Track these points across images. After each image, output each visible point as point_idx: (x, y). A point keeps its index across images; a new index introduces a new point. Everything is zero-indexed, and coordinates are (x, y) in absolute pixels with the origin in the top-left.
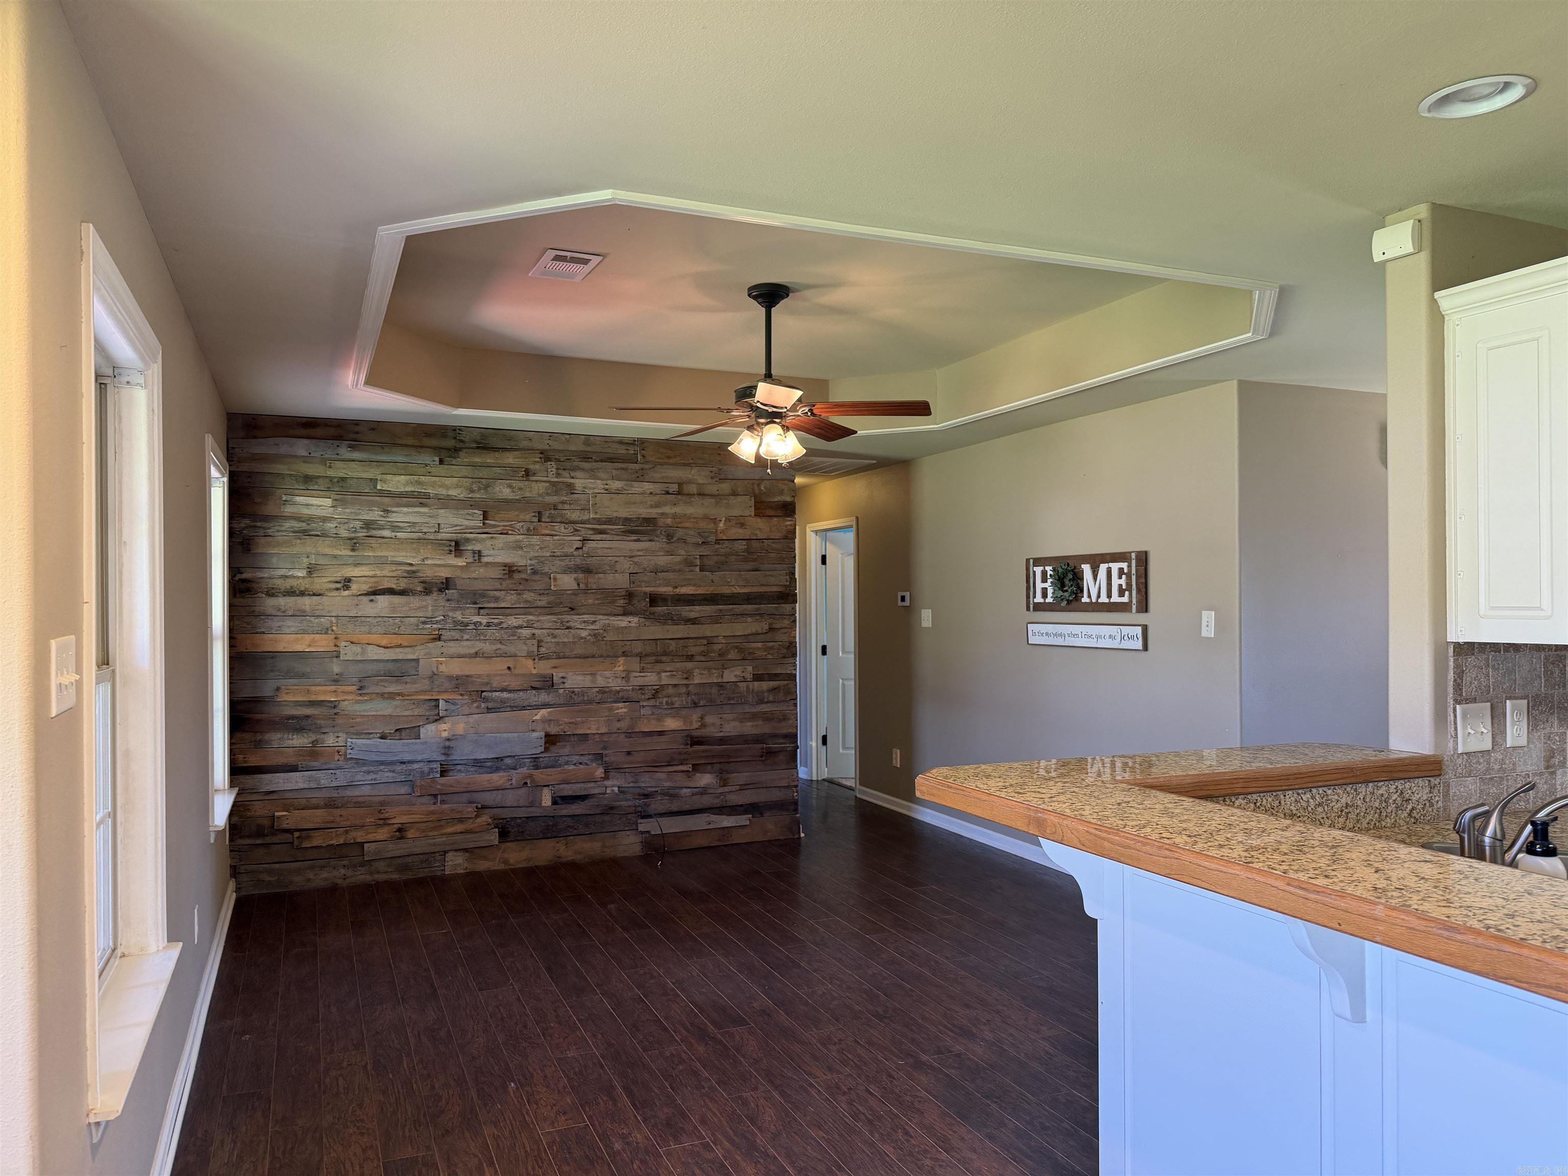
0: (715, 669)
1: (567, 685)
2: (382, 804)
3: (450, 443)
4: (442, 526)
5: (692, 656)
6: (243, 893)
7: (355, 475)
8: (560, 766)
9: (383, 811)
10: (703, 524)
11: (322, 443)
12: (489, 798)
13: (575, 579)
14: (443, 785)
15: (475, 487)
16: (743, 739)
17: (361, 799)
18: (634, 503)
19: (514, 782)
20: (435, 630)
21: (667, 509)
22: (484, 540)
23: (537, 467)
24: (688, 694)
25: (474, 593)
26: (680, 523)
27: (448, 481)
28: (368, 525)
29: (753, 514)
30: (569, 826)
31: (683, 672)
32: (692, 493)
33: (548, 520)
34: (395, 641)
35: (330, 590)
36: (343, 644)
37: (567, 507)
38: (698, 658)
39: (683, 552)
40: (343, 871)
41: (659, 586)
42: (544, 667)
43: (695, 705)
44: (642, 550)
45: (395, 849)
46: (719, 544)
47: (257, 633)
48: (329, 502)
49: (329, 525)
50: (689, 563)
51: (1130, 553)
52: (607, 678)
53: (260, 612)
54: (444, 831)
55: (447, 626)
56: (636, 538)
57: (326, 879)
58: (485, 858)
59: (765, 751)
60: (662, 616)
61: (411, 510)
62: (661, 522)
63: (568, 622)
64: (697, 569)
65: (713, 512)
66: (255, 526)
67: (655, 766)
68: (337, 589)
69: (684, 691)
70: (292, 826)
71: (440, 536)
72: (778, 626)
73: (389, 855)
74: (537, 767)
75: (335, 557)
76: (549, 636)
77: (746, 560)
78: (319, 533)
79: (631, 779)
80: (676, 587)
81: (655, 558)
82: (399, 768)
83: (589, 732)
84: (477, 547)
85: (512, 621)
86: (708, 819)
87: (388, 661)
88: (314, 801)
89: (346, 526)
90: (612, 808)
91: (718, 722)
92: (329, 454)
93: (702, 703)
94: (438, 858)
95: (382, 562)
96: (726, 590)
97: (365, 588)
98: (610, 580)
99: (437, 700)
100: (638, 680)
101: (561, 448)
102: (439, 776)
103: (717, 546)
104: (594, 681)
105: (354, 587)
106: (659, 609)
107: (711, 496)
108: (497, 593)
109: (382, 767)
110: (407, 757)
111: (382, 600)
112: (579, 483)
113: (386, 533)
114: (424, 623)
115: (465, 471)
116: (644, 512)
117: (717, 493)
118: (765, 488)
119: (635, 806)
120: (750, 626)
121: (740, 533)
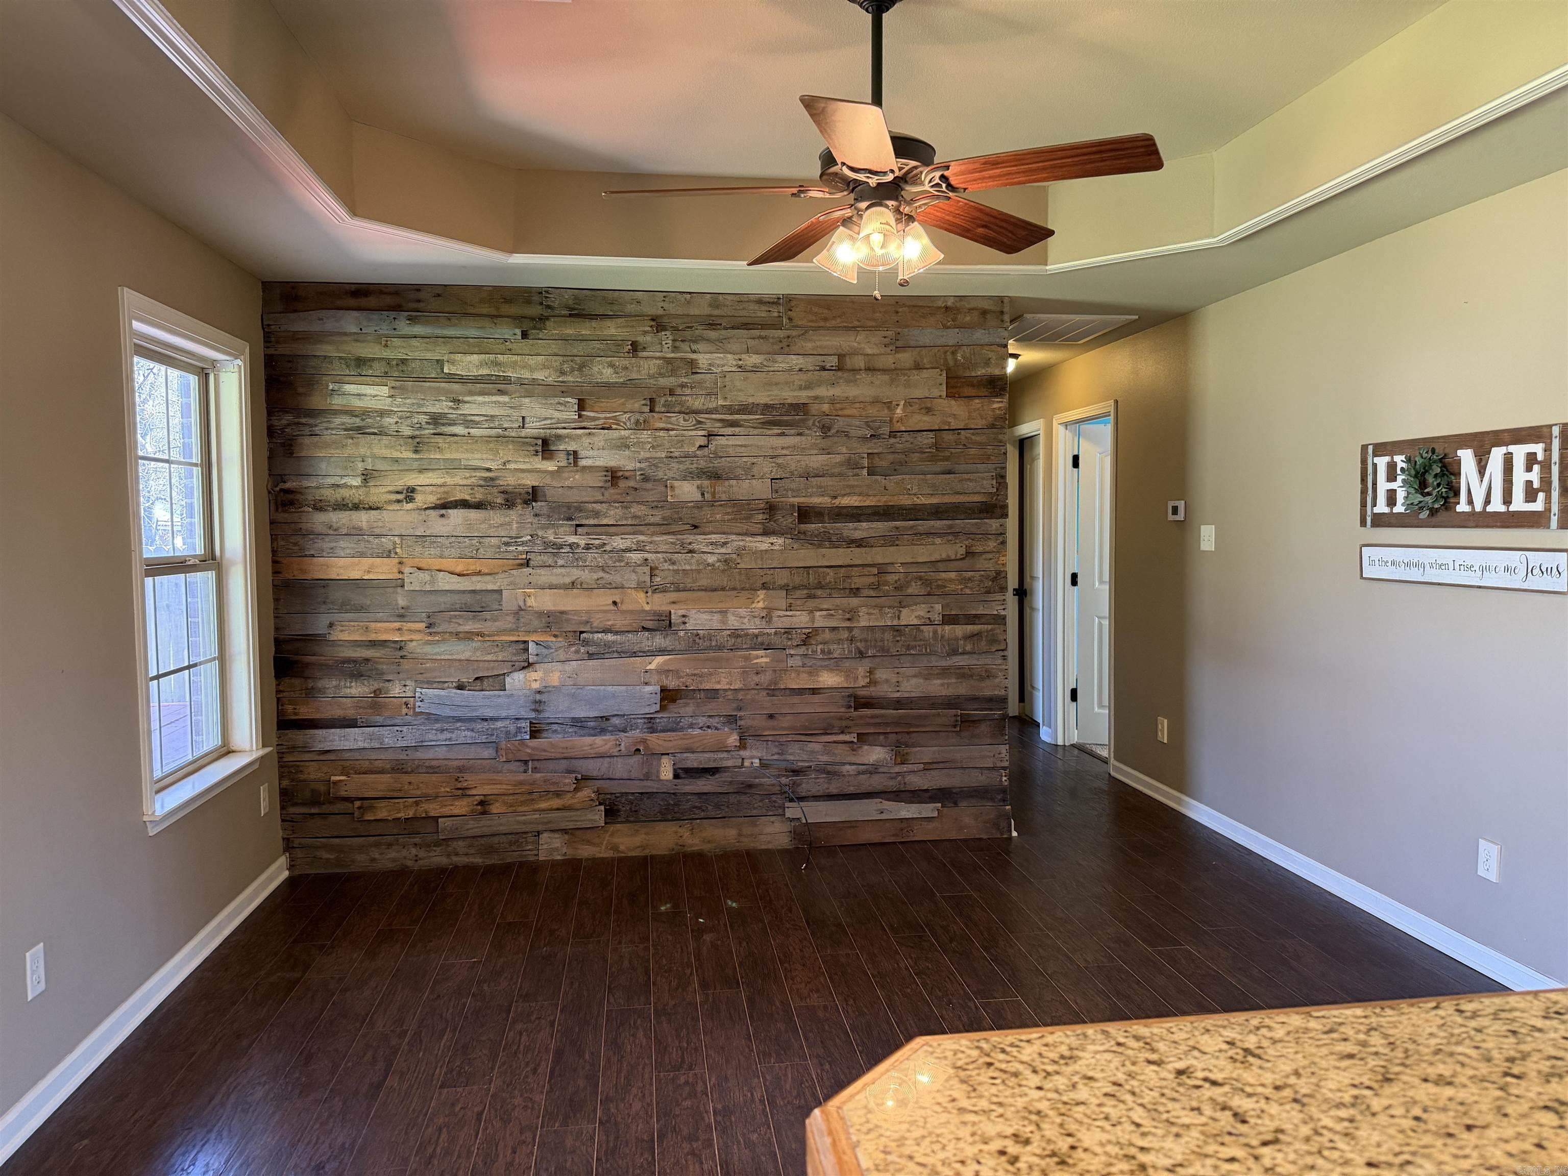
0: (889, 607)
1: (688, 626)
2: (461, 769)
3: (535, 310)
4: (527, 420)
5: (858, 589)
6: (300, 871)
7: (417, 355)
8: (682, 729)
9: (461, 779)
10: (872, 411)
11: (375, 316)
12: (593, 767)
13: (698, 487)
14: (533, 749)
15: (566, 367)
16: (931, 702)
17: (434, 763)
18: (776, 384)
19: (622, 747)
20: (521, 553)
21: (822, 391)
22: (579, 437)
23: (648, 338)
24: (852, 640)
25: (569, 506)
26: (842, 409)
27: (532, 361)
28: (436, 419)
29: (944, 394)
30: (695, 807)
31: (844, 611)
32: (857, 367)
33: (663, 410)
34: (472, 567)
35: (390, 502)
36: (407, 570)
37: (688, 391)
38: (866, 592)
39: (844, 450)
40: (414, 851)
41: (811, 496)
42: (659, 603)
43: (861, 655)
44: (788, 447)
45: (474, 827)
46: (895, 437)
47: (306, 556)
48: (385, 391)
49: (389, 421)
50: (852, 464)
51: (1550, 426)
52: (741, 617)
53: (307, 530)
54: (536, 806)
55: (536, 549)
56: (779, 431)
57: (394, 860)
58: (589, 842)
59: (959, 718)
60: (816, 536)
61: (487, 399)
62: (814, 408)
63: (690, 544)
64: (865, 472)
65: (887, 393)
66: (299, 423)
67: (806, 735)
68: (399, 501)
69: (846, 636)
70: (353, 794)
71: (524, 433)
72: (980, 549)
73: (470, 833)
74: (652, 730)
75: (396, 460)
76: (666, 561)
77: (933, 459)
78: (376, 431)
79: (775, 750)
80: (835, 497)
81: (806, 458)
82: (479, 726)
83: (718, 687)
84: (572, 447)
85: (618, 543)
86: (880, 806)
87: (464, 592)
88: (379, 764)
89: (409, 421)
90: (750, 786)
91: (894, 678)
92: (385, 329)
93: (870, 653)
94: (531, 839)
95: (453, 466)
96: (906, 501)
97: (432, 499)
98: (745, 488)
99: (526, 642)
100: (781, 620)
101: (680, 312)
102: (528, 737)
103: (892, 440)
104: (724, 622)
105: (419, 498)
106: (812, 527)
107: (885, 371)
108: (597, 507)
109: (459, 724)
110: (489, 713)
111: (457, 516)
112: (703, 359)
113: (459, 430)
114: (507, 544)
115: (554, 347)
116: (790, 396)
117: (893, 366)
118: (963, 357)
119: (781, 785)
120: (939, 549)
121: (924, 421)
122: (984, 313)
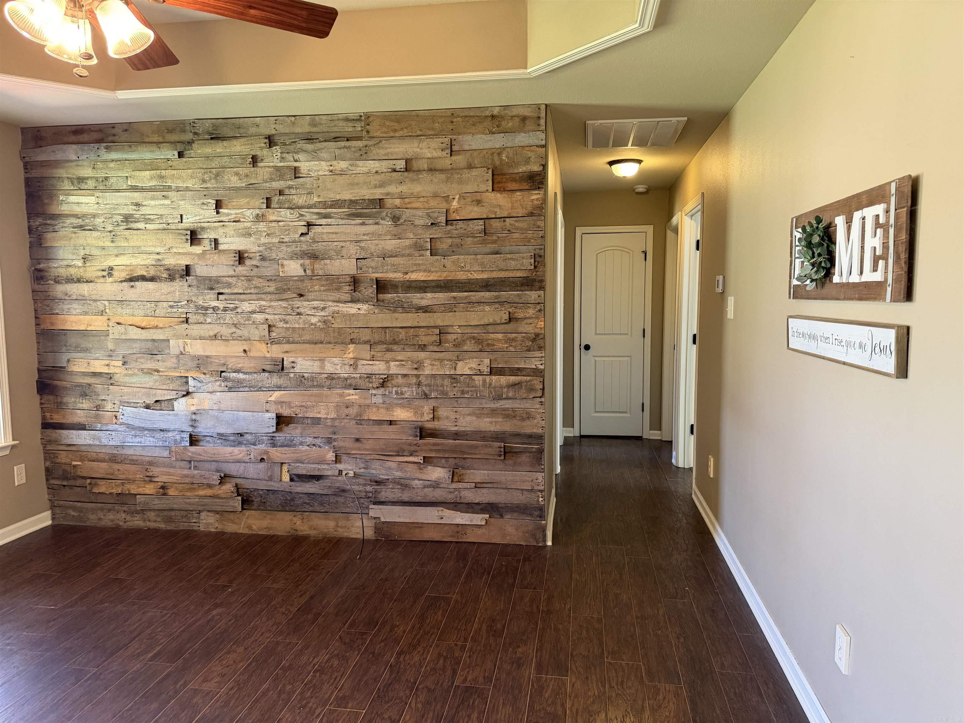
0: (447, 361)
1: (297, 370)
2: (151, 463)
3: (189, 136)
4: (184, 217)
5: (425, 345)
6: (56, 523)
7: (114, 173)
8: (295, 445)
9: (149, 470)
10: (432, 204)
11: (86, 147)
12: (232, 469)
13: (301, 265)
14: (193, 453)
15: (206, 177)
16: (483, 436)
17: (134, 458)
18: (357, 184)
19: (252, 456)
20: (182, 313)
21: (393, 189)
22: (216, 228)
23: (263, 152)
24: (419, 384)
25: (210, 279)
26: (409, 203)
27: (184, 173)
28: (127, 219)
29: (490, 188)
30: (305, 503)
31: (412, 362)
32: (422, 169)
33: (277, 206)
34: (152, 323)
35: (98, 277)
37: (293, 191)
38: (431, 348)
39: (411, 236)
40: (124, 515)
41: (386, 272)
42: (276, 352)
43: (426, 396)
44: (368, 234)
45: (157, 503)
46: (450, 224)
47: (54, 314)
48: (94, 200)
49: (98, 221)
50: (418, 247)
52: (335, 364)
53: (53, 297)
54: (197, 493)
55: (190, 311)
56: (361, 221)
57: (112, 521)
58: (233, 522)
59: (502, 449)
60: (392, 304)
61: (156, 202)
62: (389, 202)
63: (298, 308)
64: (428, 253)
65: (444, 189)
66: (46, 224)
67: (384, 455)
68: (104, 277)
69: (414, 381)
70: (84, 474)
71: (180, 226)
72: (521, 315)
73: (156, 507)
74: (274, 445)
75: (102, 248)
76: (281, 321)
77: (484, 242)
78: (91, 228)
79: (362, 465)
80: (406, 273)
81: (382, 242)
82: (159, 435)
83: (319, 416)
84: (213, 236)
85: (246, 307)
86: (441, 513)
87: (147, 340)
88: (101, 456)
89: (110, 220)
90: (344, 491)
91: (453, 416)
92: (92, 156)
93: (433, 395)
94: (196, 515)
95: (135, 252)
96: (462, 276)
97: (124, 275)
98: (336, 266)
99: (187, 377)
100: (365, 368)
101: (287, 131)
102: (188, 444)
103: (449, 227)
104: (322, 367)
105: (115, 273)
106: (387, 296)
107: (442, 171)
108: (230, 280)
109: (146, 432)
110: (163, 426)
111: (141, 286)
112: (304, 166)
113: (141, 225)
114: (173, 307)
115: (199, 162)
116: (369, 193)
117: (450, 167)
118: (507, 157)
119: (366, 492)
120: (488, 315)
121: (475, 211)
122: (524, 119)
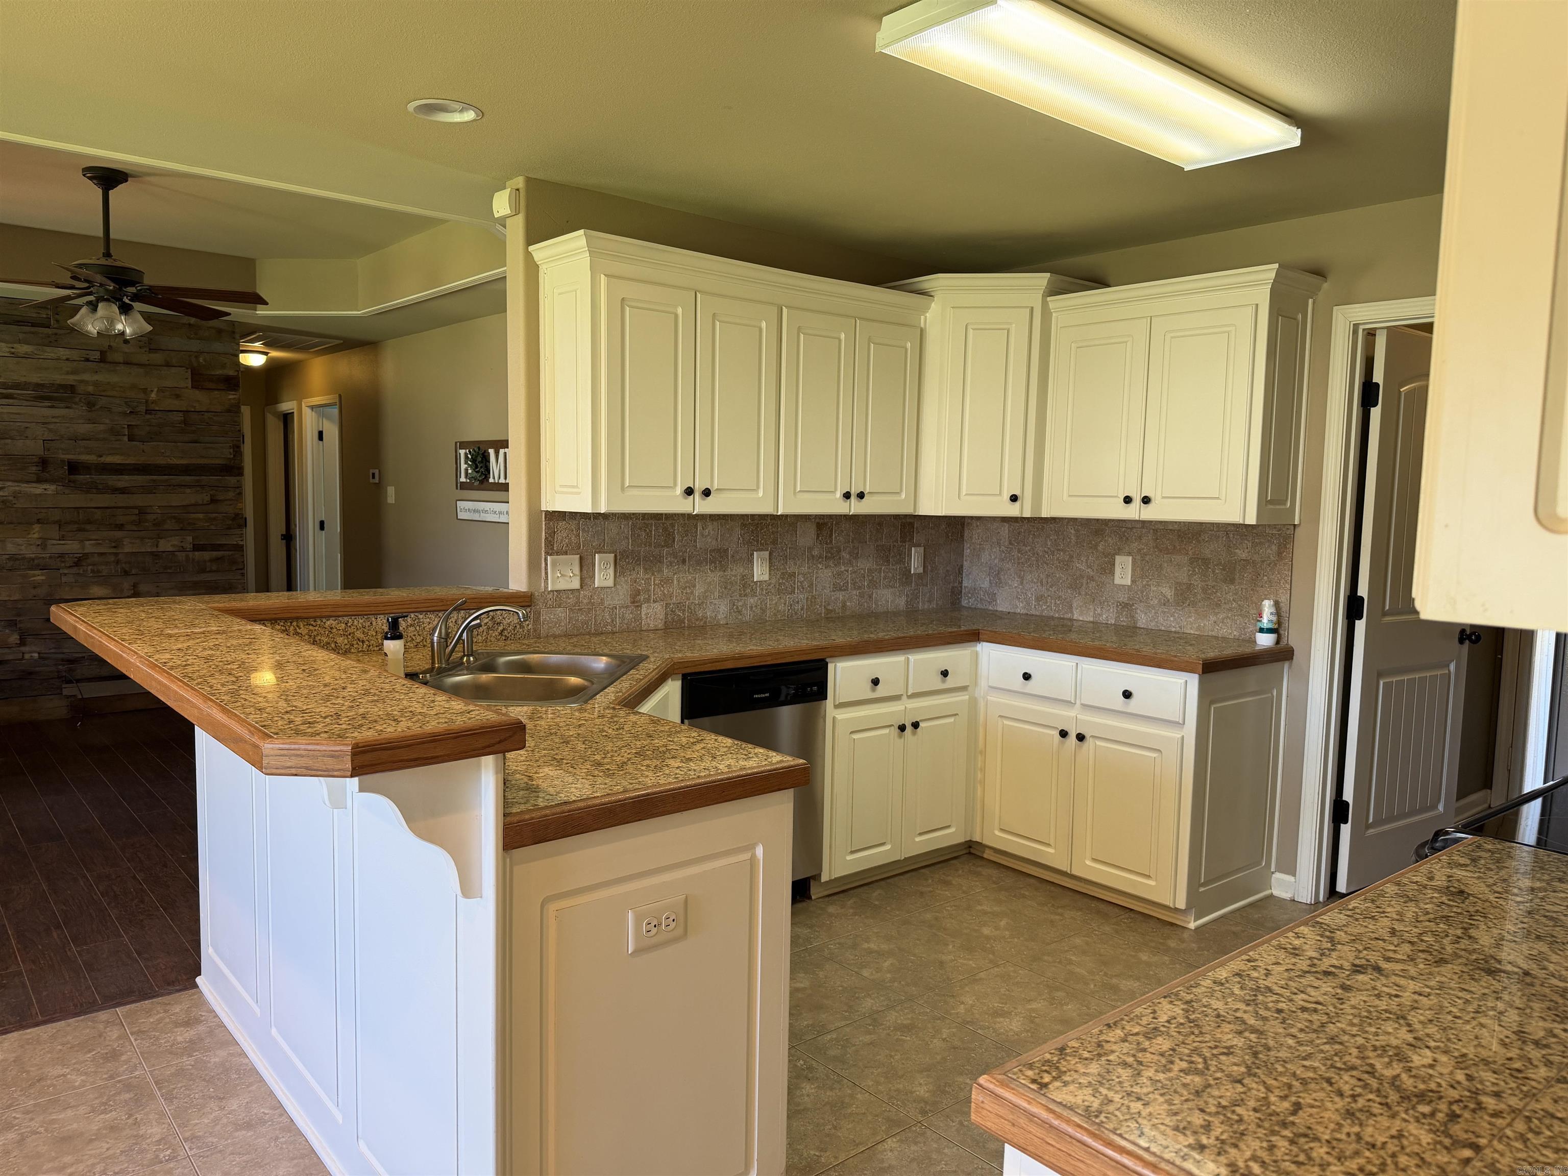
0: (149, 538)
5: (122, 525)
10: (131, 394)
18: (46, 369)
21: (86, 377)
24: (118, 562)
26: (104, 391)
29: (190, 385)
31: (111, 541)
32: (117, 361)
38: (129, 527)
39: (107, 421)
41: (79, 454)
43: (126, 573)
44: (58, 417)
46: (150, 414)
50: (115, 433)
52: (18, 545)
56: (50, 404)
60: (84, 485)
62: (80, 389)
64: (126, 438)
65: (143, 382)
69: (113, 559)
72: (222, 498)
77: (182, 432)
79: (52, 646)
80: (101, 456)
81: (74, 426)
90: (31, 673)
91: (154, 590)
93: (133, 572)
96: (161, 461)
98: (19, 446)
100: (55, 547)
103: (148, 416)
104: (3, 548)
106: (80, 478)
107: (140, 366)
116: (59, 378)
117: (147, 363)
118: (205, 360)
119: (58, 672)
120: (189, 497)
121: (175, 404)
122: (221, 331)
